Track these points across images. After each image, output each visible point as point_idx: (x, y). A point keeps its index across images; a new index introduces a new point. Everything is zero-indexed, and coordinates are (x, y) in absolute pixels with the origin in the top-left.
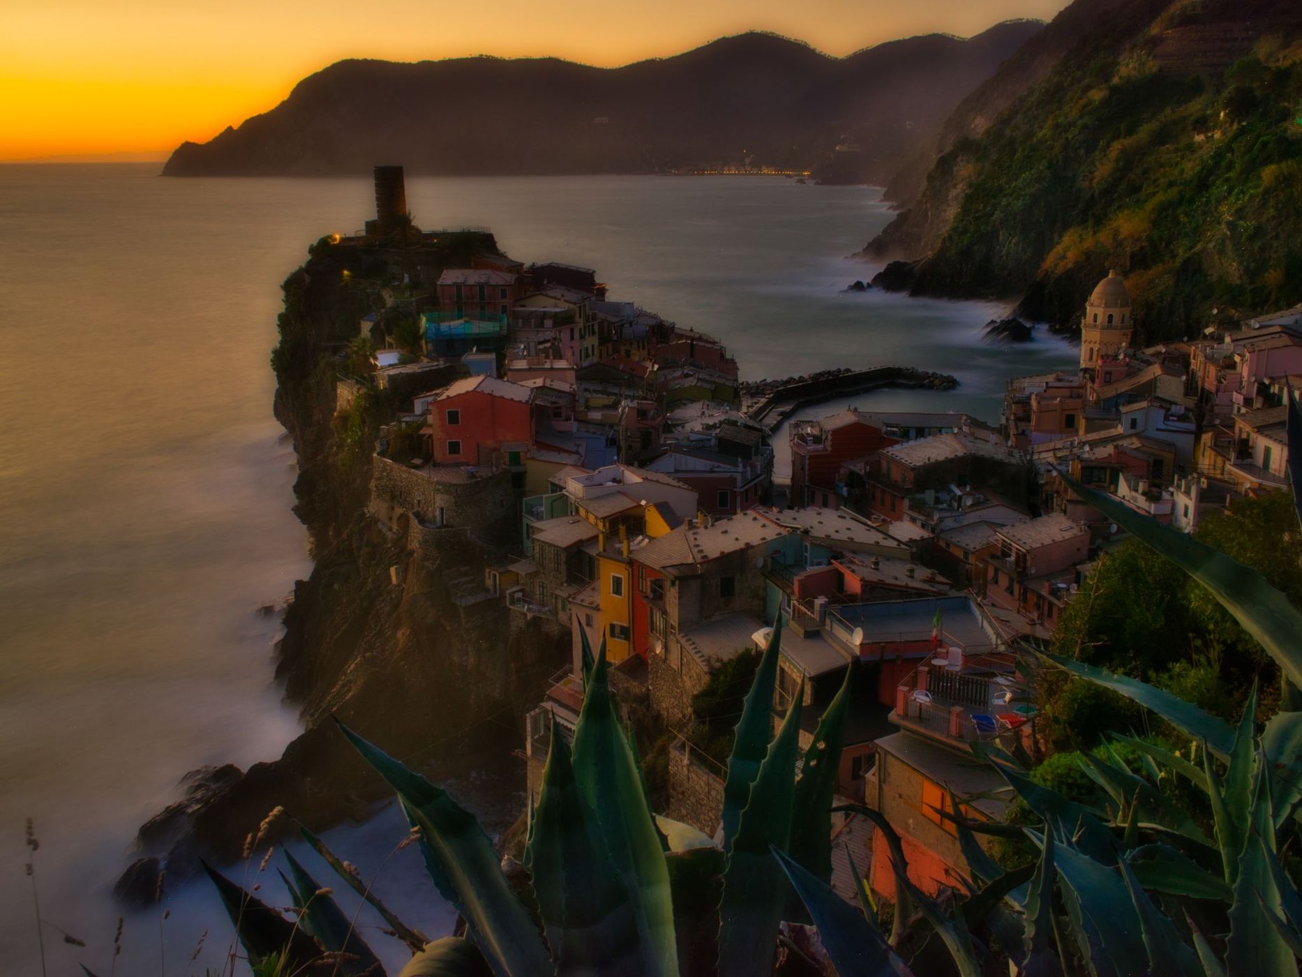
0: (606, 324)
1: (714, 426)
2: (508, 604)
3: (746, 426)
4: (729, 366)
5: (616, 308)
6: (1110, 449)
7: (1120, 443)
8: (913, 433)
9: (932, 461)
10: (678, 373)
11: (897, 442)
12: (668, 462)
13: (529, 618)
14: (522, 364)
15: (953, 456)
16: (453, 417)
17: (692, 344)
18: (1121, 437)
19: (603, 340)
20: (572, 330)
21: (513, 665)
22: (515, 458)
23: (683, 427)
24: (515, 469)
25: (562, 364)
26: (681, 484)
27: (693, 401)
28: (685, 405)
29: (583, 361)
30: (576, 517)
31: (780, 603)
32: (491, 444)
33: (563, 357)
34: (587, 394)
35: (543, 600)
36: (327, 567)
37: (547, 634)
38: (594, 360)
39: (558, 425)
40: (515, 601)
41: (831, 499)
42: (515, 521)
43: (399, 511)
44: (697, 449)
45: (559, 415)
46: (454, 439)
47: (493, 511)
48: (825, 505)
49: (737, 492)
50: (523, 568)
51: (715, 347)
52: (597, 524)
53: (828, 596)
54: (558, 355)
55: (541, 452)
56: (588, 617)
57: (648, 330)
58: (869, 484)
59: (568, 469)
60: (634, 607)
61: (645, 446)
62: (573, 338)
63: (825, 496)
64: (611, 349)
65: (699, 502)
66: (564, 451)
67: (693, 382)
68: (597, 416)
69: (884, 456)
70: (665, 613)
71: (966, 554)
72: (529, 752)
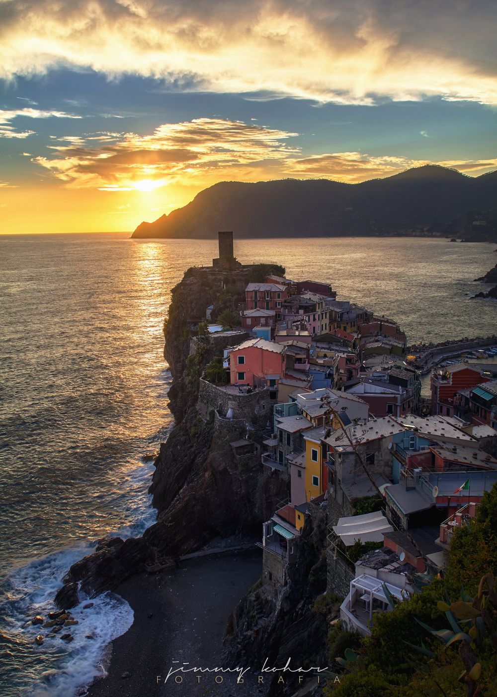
0: (334, 313)
1: (388, 369)
2: (262, 462)
3: (406, 369)
4: (401, 336)
5: (340, 304)
10: (372, 340)
11: (488, 380)
12: (360, 389)
13: (273, 470)
14: (284, 333)
16: (241, 360)
17: (381, 324)
19: (332, 321)
20: (314, 316)
21: (264, 495)
22: (273, 382)
23: (371, 369)
24: (271, 389)
25: (306, 333)
26: (360, 400)
27: (379, 354)
28: (375, 356)
29: (318, 332)
30: (301, 416)
31: (399, 469)
32: (260, 375)
33: (306, 330)
34: (318, 350)
35: (281, 460)
36: (175, 437)
37: (282, 480)
38: (324, 332)
39: (298, 366)
40: (266, 460)
41: (452, 411)
42: (270, 418)
43: (211, 409)
44: (377, 381)
45: (299, 361)
46: (241, 371)
47: (259, 411)
48: (448, 415)
49: (397, 406)
50: (271, 443)
51: (394, 326)
52: (311, 420)
53: (424, 468)
54: (304, 328)
55: (288, 380)
56: (299, 472)
57: (358, 316)
58: (472, 402)
59: (300, 389)
60: (323, 468)
61: (350, 377)
62: (314, 320)
63: (448, 410)
64: (336, 326)
65: (370, 410)
66: (300, 380)
67: (380, 344)
68: (321, 361)
69: (481, 388)
70: (336, 472)
72: (264, 545)
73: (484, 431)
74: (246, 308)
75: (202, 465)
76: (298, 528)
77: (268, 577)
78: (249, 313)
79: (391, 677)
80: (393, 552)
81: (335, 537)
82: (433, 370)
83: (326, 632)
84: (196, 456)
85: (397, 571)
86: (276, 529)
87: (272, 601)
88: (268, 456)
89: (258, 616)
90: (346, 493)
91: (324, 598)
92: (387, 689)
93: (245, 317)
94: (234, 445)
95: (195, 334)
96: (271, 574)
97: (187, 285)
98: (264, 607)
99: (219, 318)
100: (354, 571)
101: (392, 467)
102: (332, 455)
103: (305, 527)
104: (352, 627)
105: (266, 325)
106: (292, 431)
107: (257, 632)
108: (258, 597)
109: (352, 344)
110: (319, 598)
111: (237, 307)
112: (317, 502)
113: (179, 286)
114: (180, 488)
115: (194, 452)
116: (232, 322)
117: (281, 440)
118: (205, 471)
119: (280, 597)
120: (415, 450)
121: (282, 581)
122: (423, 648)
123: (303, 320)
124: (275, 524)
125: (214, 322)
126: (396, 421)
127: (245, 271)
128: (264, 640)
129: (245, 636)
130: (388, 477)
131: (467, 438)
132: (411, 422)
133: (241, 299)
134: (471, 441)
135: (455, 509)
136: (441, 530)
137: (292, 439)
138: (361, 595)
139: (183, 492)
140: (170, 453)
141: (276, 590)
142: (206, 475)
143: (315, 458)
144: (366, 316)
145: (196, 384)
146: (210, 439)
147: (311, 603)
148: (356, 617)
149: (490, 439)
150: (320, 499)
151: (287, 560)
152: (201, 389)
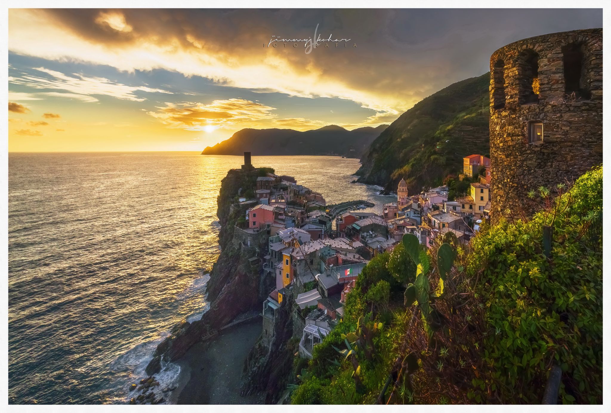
0: (295, 190)
1: (318, 217)
2: (263, 268)
3: (326, 216)
4: (324, 201)
5: (298, 186)
6: (403, 221)
7: (405, 220)
8: (362, 218)
9: (366, 225)
10: (312, 203)
11: (358, 220)
12: (306, 227)
13: (268, 272)
14: (273, 201)
15: (370, 224)
16: (254, 215)
17: (316, 196)
18: (405, 218)
19: (295, 194)
20: (287, 192)
22: (269, 226)
23: (312, 217)
24: (268, 229)
25: (283, 201)
26: (307, 232)
28: (313, 211)
29: (289, 200)
30: (281, 242)
31: (324, 266)
32: (263, 222)
33: (284, 199)
34: (289, 209)
35: (272, 267)
36: (221, 259)
37: (272, 277)
38: (292, 200)
39: (280, 217)
40: (265, 267)
41: (344, 235)
42: (267, 244)
43: (240, 242)
44: (314, 223)
45: (281, 214)
46: (254, 221)
47: (262, 241)
48: (343, 237)
49: (322, 234)
50: (267, 257)
51: (320, 196)
52: (286, 244)
53: (334, 264)
54: (282, 198)
55: (276, 224)
56: (280, 272)
57: (306, 192)
58: (352, 231)
59: (281, 229)
60: (291, 268)
61: (302, 222)
62: (287, 194)
63: (343, 235)
64: (296, 197)
65: (311, 237)
66: (281, 224)
67: (314, 205)
68: (290, 214)
69: (355, 224)
70: (296, 270)
71: (373, 250)
72: (263, 314)
73: (357, 244)
74: (257, 189)
75: (234, 272)
76: (279, 303)
77: (265, 333)
78: (258, 191)
79: (322, 382)
80: (322, 310)
81: (297, 305)
82: (336, 216)
83: (293, 361)
84: (231, 268)
85: (324, 320)
86: (270, 304)
87: (267, 347)
88: (266, 264)
89: (260, 357)
90: (301, 281)
91: (292, 341)
92: (321, 389)
93: (256, 194)
94: (250, 260)
95: (233, 203)
96: (266, 331)
97: (229, 178)
98: (263, 351)
99: (244, 194)
100: (305, 323)
101: (320, 265)
102: (295, 261)
103: (283, 302)
104: (304, 355)
105: (266, 197)
106: (277, 250)
107: (259, 368)
108: (260, 346)
109: (303, 205)
110: (289, 341)
111: (252, 188)
112: (288, 287)
113: (225, 178)
114: (223, 287)
115: (230, 266)
116: (250, 196)
117: (272, 256)
118: (236, 276)
119: (271, 343)
120: (330, 256)
121: (272, 334)
122: (336, 362)
123: (282, 194)
124: (269, 301)
125: (242, 196)
126: (322, 242)
127: (256, 171)
128: (262, 371)
130: (319, 271)
131: (351, 248)
132: (328, 242)
133: (255, 185)
134: (352, 249)
135: (347, 284)
136: (342, 296)
137: (277, 254)
138: (308, 336)
139: (224, 290)
141: (269, 340)
142: (237, 278)
143: (287, 264)
144: (309, 192)
145: (233, 229)
146: (239, 258)
147: (285, 345)
148: (306, 349)
149: (359, 248)
150: (290, 285)
151: (274, 321)
152: (235, 231)
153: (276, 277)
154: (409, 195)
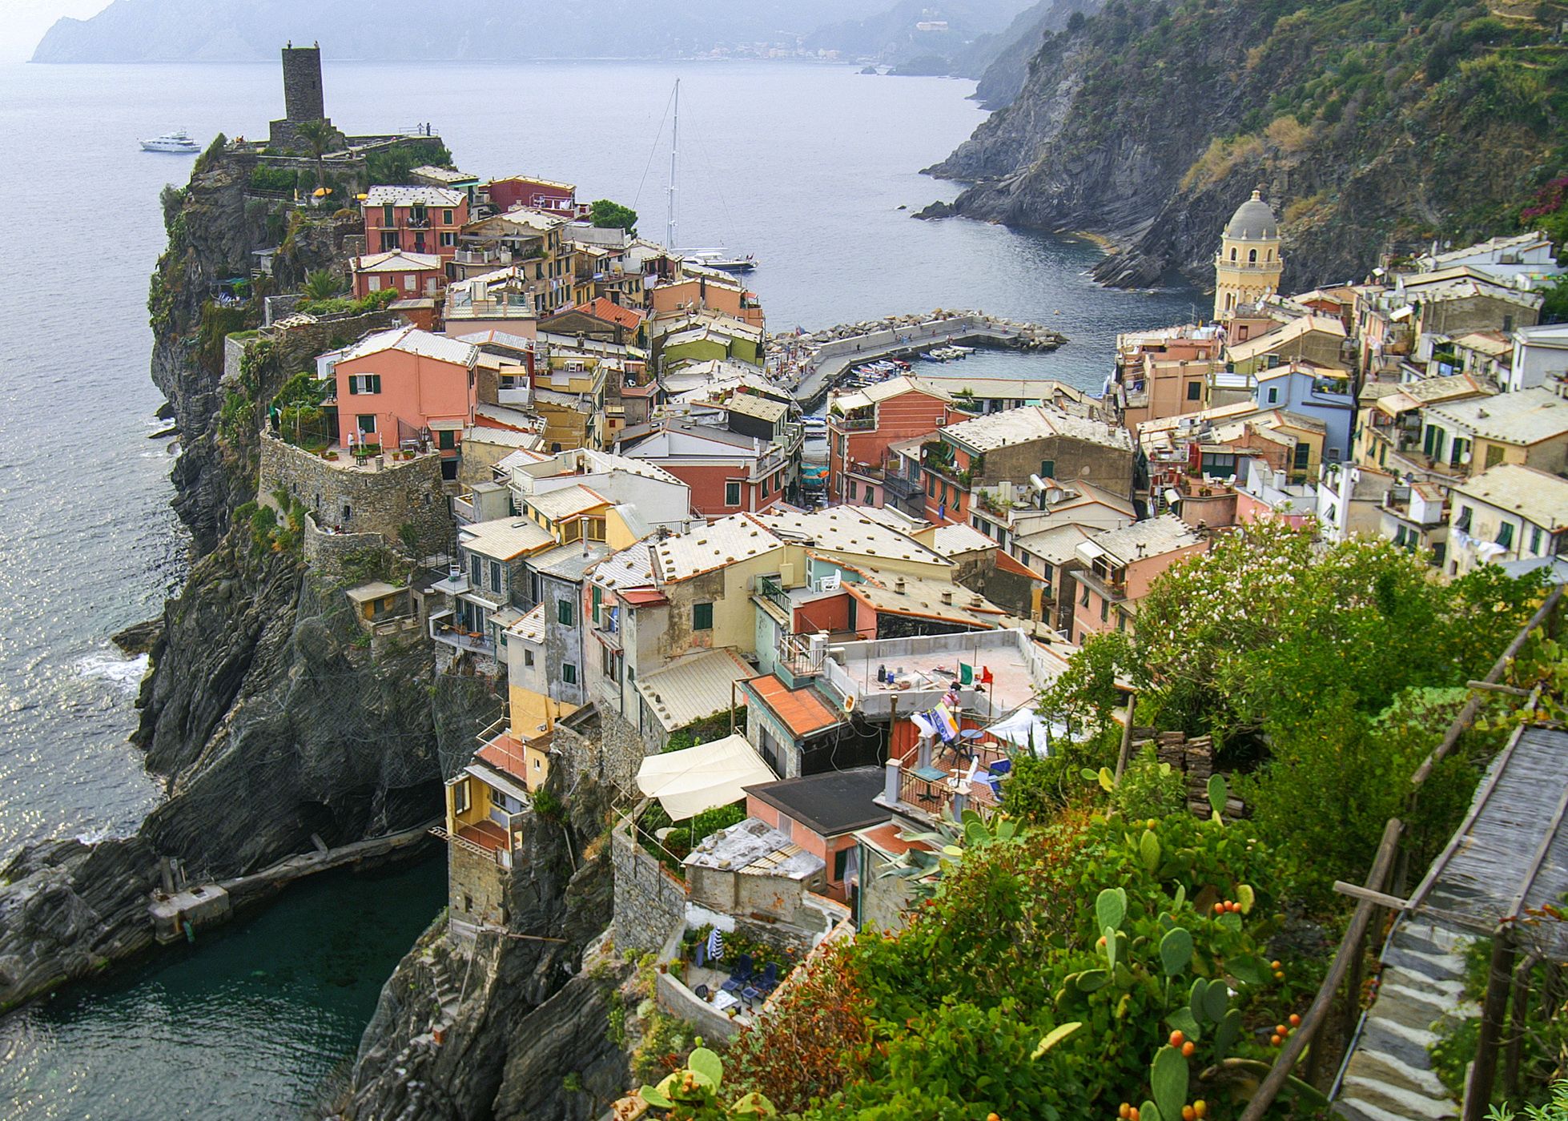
0: (587, 258)
1: (723, 395)
2: (432, 634)
3: (768, 396)
4: (755, 314)
6: (1238, 430)
7: (1254, 420)
8: (986, 407)
9: (1008, 443)
10: (684, 325)
11: (964, 418)
12: (656, 446)
13: (459, 654)
14: (466, 312)
15: (1035, 438)
17: (703, 285)
18: (1254, 413)
19: (583, 278)
20: (539, 266)
22: (448, 440)
24: (445, 454)
25: (519, 312)
26: (667, 476)
27: (701, 359)
28: (689, 364)
29: (551, 307)
30: (523, 519)
31: (773, 638)
32: (417, 420)
33: (522, 303)
34: (555, 352)
35: (480, 630)
37: (483, 675)
38: (567, 306)
39: (505, 396)
40: (441, 630)
41: (878, 494)
42: (446, 525)
43: (294, 509)
44: (699, 426)
45: (510, 381)
46: (367, 412)
47: (416, 509)
48: (869, 501)
49: (750, 485)
50: (451, 586)
51: (734, 288)
52: (548, 528)
53: (831, 631)
54: (516, 299)
55: (486, 431)
56: (527, 654)
57: (647, 265)
58: (926, 473)
59: (515, 453)
62: (539, 276)
63: (870, 490)
64: (592, 292)
66: (513, 428)
67: (701, 334)
68: (562, 382)
69: (947, 438)
70: (617, 650)
71: (1049, 567)
72: (450, 831)
73: (960, 538)
74: (364, 251)
75: (278, 648)
76: (533, 788)
77: (462, 905)
78: (374, 262)
80: (769, 829)
82: (830, 394)
84: (261, 628)
85: (781, 871)
87: (475, 962)
88: (446, 619)
89: (446, 999)
90: (649, 698)
93: (364, 274)
94: (360, 595)
96: (469, 901)
97: (205, 190)
98: (457, 974)
101: (754, 633)
103: (549, 784)
105: (419, 291)
106: (503, 556)
107: (444, 1036)
109: (633, 337)
110: (593, 945)
111: (340, 247)
112: (573, 723)
114: (226, 708)
115: (256, 618)
117: (477, 579)
118: (288, 662)
119: (496, 950)
121: (498, 912)
123: (512, 278)
126: (759, 524)
127: (358, 153)
128: (461, 1051)
129: (415, 1049)
130: (745, 657)
131: (925, 557)
132: (796, 524)
133: (352, 226)
134: (934, 564)
137: (503, 575)
139: (236, 719)
140: (194, 623)
142: (292, 672)
143: (564, 619)
144: (664, 264)
145: (249, 446)
146: (295, 584)
149: (972, 558)
150: (582, 715)
151: (508, 862)
152: (263, 460)
153: (504, 677)
154: (1286, 288)
